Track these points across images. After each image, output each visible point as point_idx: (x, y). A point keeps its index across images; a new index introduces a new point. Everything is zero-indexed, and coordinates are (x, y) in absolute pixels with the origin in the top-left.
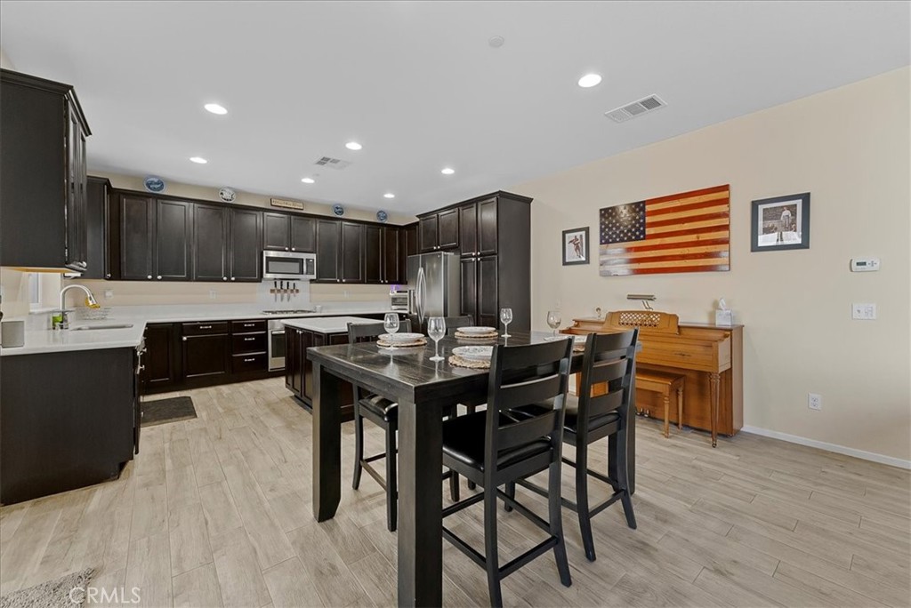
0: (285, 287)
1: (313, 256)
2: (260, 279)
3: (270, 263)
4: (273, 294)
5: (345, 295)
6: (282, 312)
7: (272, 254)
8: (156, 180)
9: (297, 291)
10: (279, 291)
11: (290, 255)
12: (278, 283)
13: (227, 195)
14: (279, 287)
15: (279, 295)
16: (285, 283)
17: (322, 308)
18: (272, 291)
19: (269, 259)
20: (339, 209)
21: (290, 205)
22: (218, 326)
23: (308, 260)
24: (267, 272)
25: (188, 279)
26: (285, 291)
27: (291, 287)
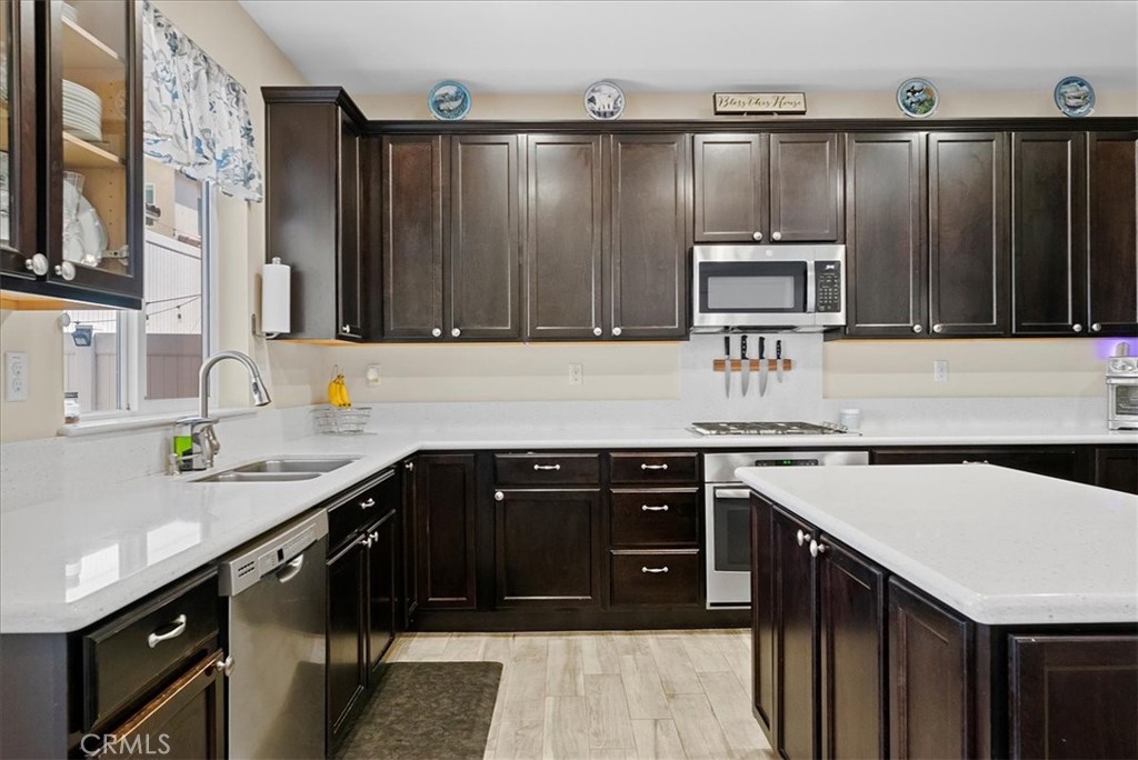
0: (753, 352)
1: (838, 253)
2: (684, 332)
3: (711, 281)
4: (721, 375)
5: (936, 375)
6: (744, 427)
7: (721, 254)
8: (452, 91)
9: (788, 364)
10: (736, 365)
11: (769, 254)
12: (735, 340)
13: (604, 102)
14: (736, 352)
15: (736, 376)
16: (753, 340)
17: (860, 418)
18: (718, 365)
19: (711, 270)
20: (918, 94)
21: (768, 103)
22: (576, 463)
23: (820, 266)
24: (705, 309)
25: (516, 336)
26: (754, 365)
27: (770, 352)
